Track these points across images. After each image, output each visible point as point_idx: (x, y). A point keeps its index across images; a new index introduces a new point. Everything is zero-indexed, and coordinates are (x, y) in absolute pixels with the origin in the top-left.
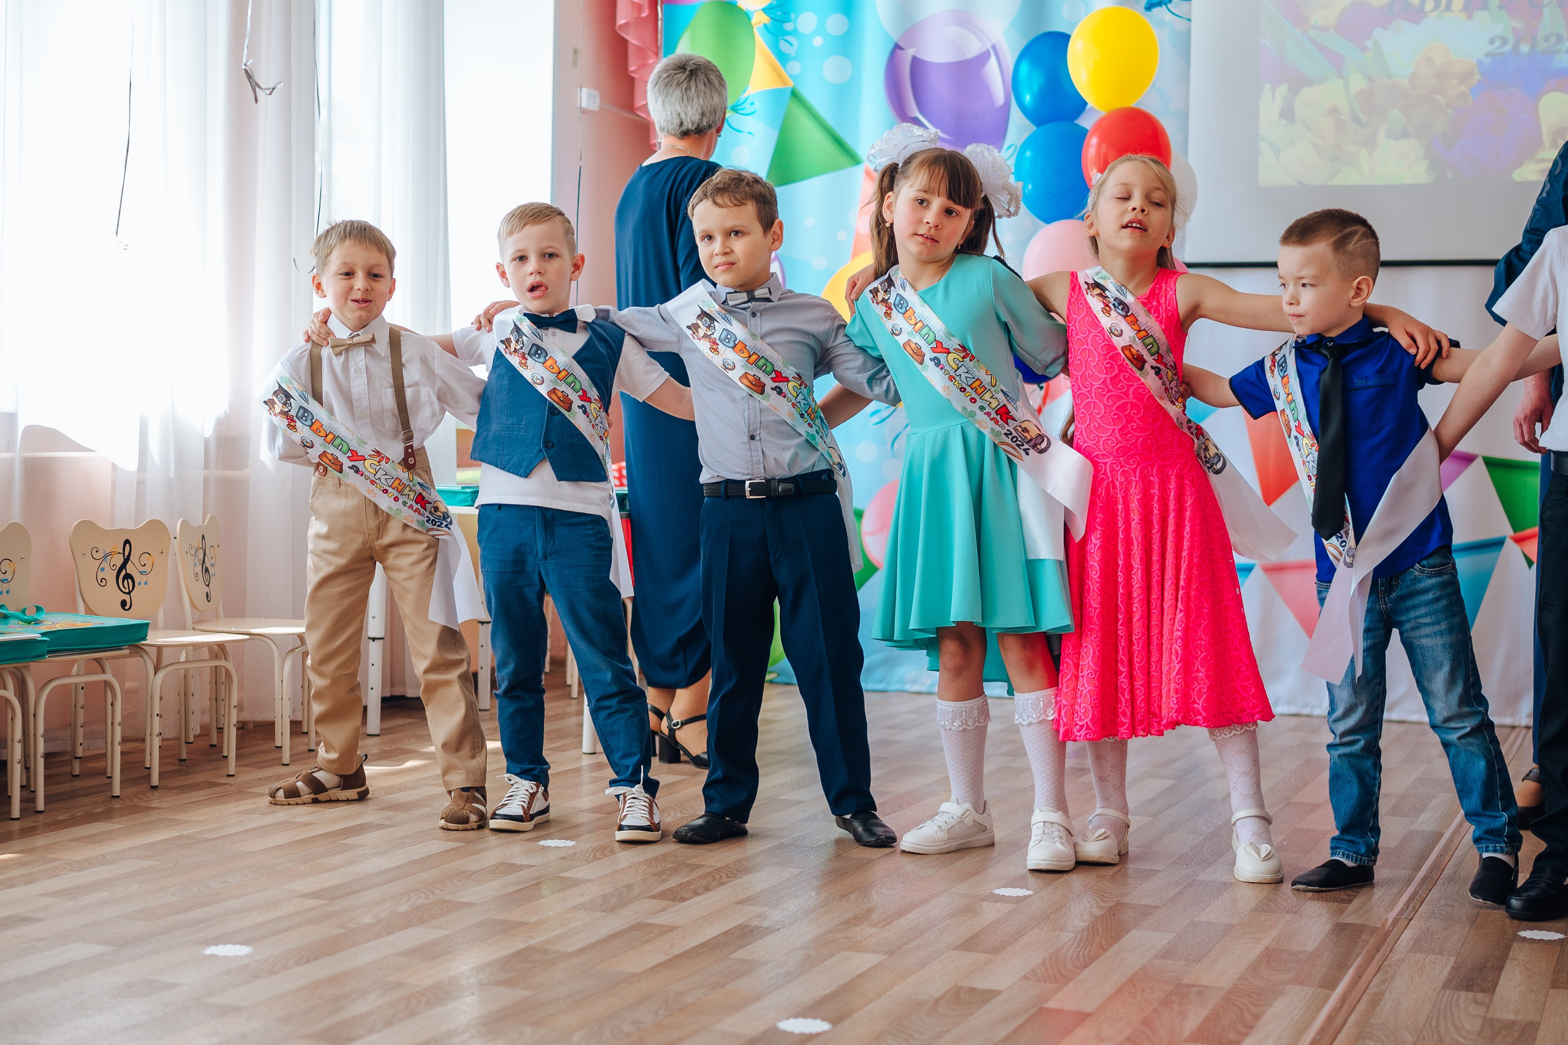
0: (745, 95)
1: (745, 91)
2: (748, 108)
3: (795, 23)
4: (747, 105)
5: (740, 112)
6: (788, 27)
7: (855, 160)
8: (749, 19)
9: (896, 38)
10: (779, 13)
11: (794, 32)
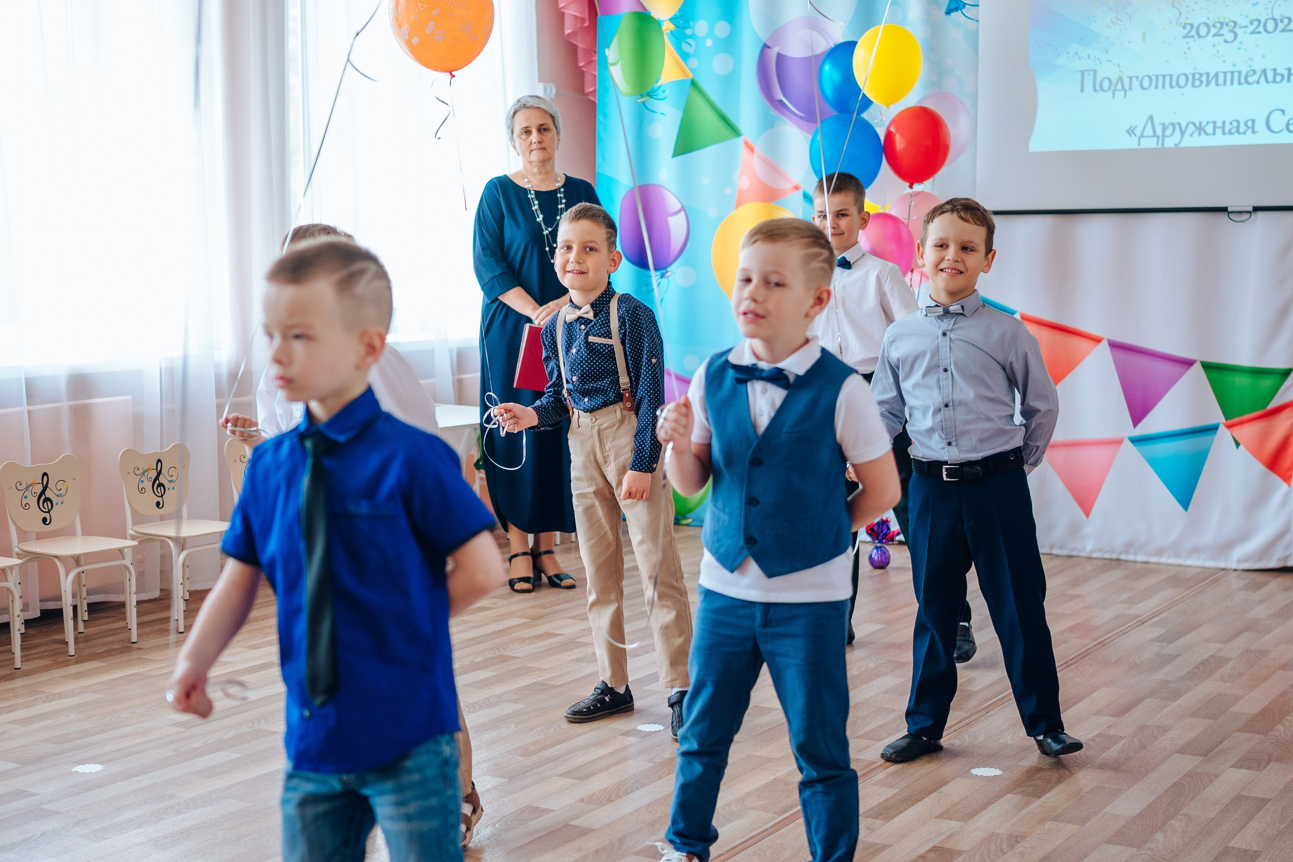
0: (658, 84)
1: (658, 81)
2: (660, 94)
3: (693, 29)
4: (660, 92)
5: (654, 97)
6: (688, 32)
7: (736, 132)
8: (661, 27)
9: (764, 39)
10: (681, 22)
11: (692, 36)
